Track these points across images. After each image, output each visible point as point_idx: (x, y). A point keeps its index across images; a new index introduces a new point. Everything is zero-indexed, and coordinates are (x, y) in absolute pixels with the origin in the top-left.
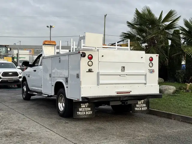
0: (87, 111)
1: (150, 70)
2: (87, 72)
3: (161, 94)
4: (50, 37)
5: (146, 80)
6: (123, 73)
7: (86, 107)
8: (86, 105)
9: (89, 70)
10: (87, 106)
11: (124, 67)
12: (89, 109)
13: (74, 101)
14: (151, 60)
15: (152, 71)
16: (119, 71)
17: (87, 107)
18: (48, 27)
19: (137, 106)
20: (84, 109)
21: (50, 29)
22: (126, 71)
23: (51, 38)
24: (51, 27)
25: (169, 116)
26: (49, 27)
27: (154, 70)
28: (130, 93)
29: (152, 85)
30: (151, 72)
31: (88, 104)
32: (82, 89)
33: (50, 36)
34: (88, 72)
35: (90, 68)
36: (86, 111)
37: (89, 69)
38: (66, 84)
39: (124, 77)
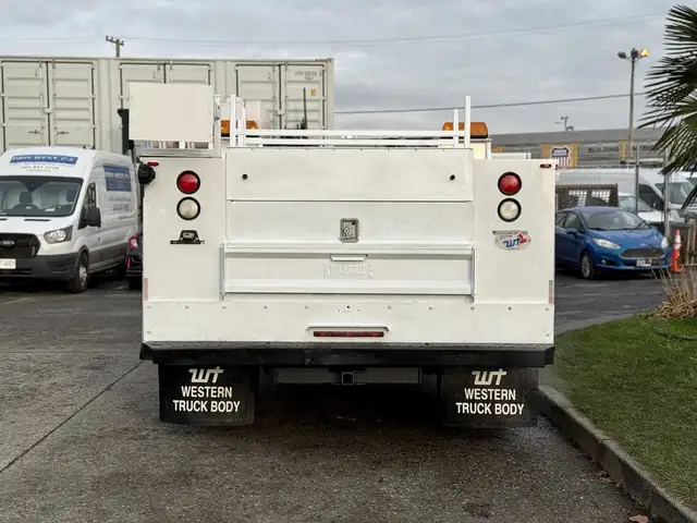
0: (218, 400)
1: (502, 233)
2: (172, 242)
4: (632, 95)
7: (210, 383)
8: (212, 375)
9: (182, 235)
10: (214, 381)
12: (228, 392)
14: (511, 185)
16: (331, 241)
17: (217, 384)
18: (622, 56)
19: (470, 393)
20: (205, 391)
21: (633, 62)
22: (367, 241)
23: (635, 97)
24: (635, 54)
26: (629, 55)
27: (525, 233)
29: (511, 302)
30: (509, 245)
31: (221, 371)
33: (629, 93)
34: (179, 242)
35: (189, 226)
36: (210, 399)
37: (183, 232)
39: (357, 265)
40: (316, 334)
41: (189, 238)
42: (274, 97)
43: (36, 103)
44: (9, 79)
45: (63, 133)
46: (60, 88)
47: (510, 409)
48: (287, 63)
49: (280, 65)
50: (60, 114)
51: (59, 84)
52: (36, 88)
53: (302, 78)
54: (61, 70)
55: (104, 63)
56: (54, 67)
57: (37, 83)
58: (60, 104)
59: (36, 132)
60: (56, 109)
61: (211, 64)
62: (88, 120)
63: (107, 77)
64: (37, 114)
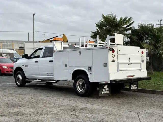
3: (148, 77)
5: (141, 67)
6: (129, 63)
8: (106, 86)
9: (113, 60)
11: (130, 58)
13: (100, 84)
14: (143, 53)
15: (143, 61)
19: (132, 86)
20: (105, 89)
22: (131, 61)
25: (153, 92)
28: (133, 76)
32: (110, 75)
35: (113, 59)
36: (107, 91)
38: (88, 71)
39: (131, 65)
40: (127, 77)
41: (113, 61)
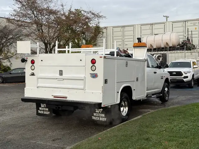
0: (45, 111)
1: (92, 74)
2: (30, 75)
6: (61, 77)
10: (45, 107)
12: (47, 109)
15: (95, 75)
16: (57, 75)
19: (95, 114)
27: (97, 74)
28: (66, 98)
29: (93, 91)
30: (93, 77)
40: (54, 97)
41: (33, 74)
42: (183, 31)
43: (120, 38)
44: (114, 32)
45: (126, 45)
46: (126, 33)
47: (103, 119)
48: (188, 21)
49: (185, 22)
50: (126, 40)
51: (126, 32)
52: (120, 34)
53: (192, 25)
54: (126, 29)
55: (137, 26)
56: (125, 28)
57: (120, 33)
58: (126, 37)
59: (120, 45)
60: (125, 39)
61: (165, 23)
62: (132, 41)
63: (138, 29)
64: (120, 40)
